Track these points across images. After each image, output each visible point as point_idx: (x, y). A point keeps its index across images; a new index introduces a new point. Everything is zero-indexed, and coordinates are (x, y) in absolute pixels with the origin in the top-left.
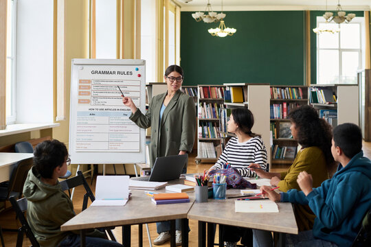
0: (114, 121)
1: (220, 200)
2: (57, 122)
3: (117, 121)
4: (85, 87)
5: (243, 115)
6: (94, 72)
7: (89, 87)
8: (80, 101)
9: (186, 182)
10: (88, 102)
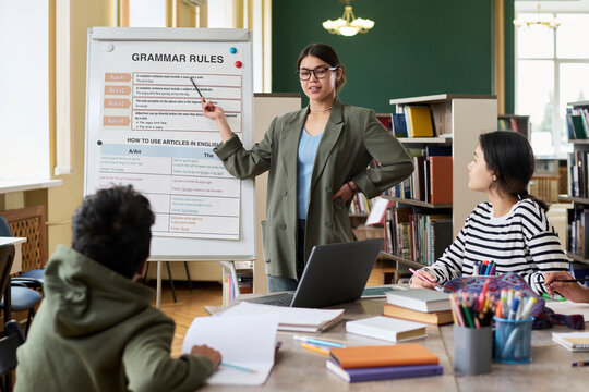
0: (180, 168)
1: (521, 367)
2: (58, 177)
3: (188, 169)
4: (118, 90)
5: (509, 150)
6: (137, 57)
7: (127, 90)
8: (107, 121)
9: (387, 310)
10: (125, 122)
